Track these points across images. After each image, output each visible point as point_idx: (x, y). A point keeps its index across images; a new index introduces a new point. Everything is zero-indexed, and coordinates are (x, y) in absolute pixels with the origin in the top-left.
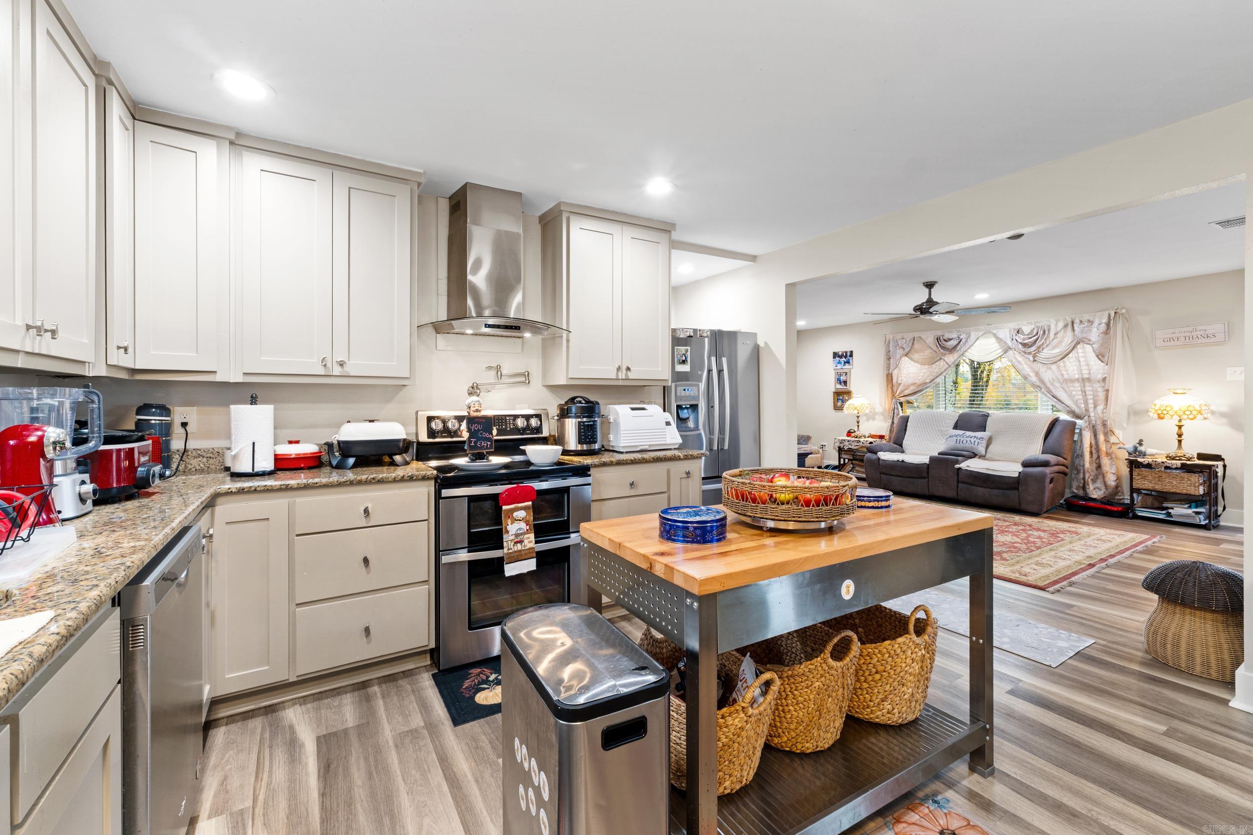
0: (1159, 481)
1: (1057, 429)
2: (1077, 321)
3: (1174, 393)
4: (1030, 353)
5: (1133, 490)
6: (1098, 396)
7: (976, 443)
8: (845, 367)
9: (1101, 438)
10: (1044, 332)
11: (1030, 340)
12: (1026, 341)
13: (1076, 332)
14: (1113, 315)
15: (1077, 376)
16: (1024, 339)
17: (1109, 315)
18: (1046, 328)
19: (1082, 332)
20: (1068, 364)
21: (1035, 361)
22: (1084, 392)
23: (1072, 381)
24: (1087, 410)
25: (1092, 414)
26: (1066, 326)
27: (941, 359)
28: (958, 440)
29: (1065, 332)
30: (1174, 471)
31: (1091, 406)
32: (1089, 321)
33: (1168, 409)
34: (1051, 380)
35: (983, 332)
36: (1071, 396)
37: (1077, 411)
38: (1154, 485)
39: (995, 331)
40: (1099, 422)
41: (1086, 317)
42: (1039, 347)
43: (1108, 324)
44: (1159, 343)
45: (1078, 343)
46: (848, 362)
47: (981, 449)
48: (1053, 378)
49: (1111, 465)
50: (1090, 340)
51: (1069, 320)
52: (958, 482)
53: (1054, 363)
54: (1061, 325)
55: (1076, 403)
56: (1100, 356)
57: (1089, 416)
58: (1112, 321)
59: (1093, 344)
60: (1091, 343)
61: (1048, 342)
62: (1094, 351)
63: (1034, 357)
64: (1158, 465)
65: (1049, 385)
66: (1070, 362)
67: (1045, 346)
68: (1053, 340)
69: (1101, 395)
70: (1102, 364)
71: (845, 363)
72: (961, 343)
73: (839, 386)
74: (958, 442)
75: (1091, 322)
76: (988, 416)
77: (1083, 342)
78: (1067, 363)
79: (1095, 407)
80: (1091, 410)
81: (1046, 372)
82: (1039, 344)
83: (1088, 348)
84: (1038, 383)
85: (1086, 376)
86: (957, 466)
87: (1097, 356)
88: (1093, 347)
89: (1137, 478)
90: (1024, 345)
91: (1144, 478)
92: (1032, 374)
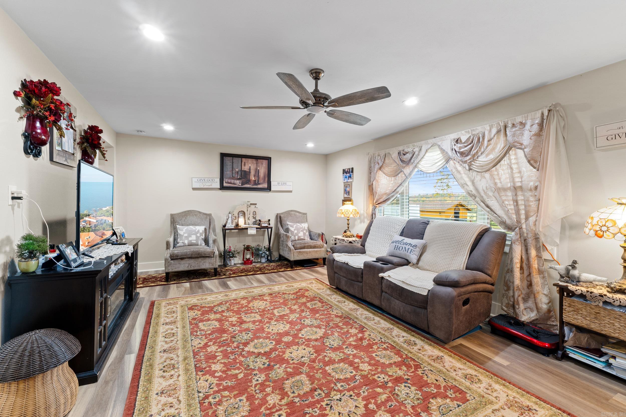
0: (596, 318)
1: (486, 240)
2: (510, 125)
3: (618, 204)
4: (465, 162)
5: (562, 323)
6: (530, 206)
7: (410, 250)
8: (349, 181)
9: (533, 253)
10: (479, 139)
11: (466, 149)
12: (462, 150)
13: (508, 137)
14: (546, 113)
15: (509, 185)
16: (460, 148)
17: (543, 114)
18: (480, 135)
19: (514, 135)
20: (501, 172)
21: (470, 169)
22: (516, 202)
23: (505, 190)
24: (519, 222)
25: (524, 226)
26: (499, 132)
27: (401, 171)
28: (396, 246)
29: (498, 138)
30: (617, 309)
31: (523, 217)
32: (521, 123)
33: (609, 224)
34: (485, 189)
35: (431, 145)
36: (502, 205)
37: (508, 222)
38: (589, 322)
39: (439, 143)
40: (530, 235)
41: (519, 119)
42: (474, 156)
43: (541, 125)
44: (602, 142)
45: (510, 149)
46: (350, 177)
47: (413, 258)
48: (486, 187)
49: (544, 285)
50: (522, 144)
51: (502, 124)
52: (382, 291)
53: (487, 171)
54: (494, 131)
55: (507, 212)
56: (532, 161)
57: (521, 228)
58: (545, 121)
59: (525, 148)
60: (523, 147)
61: (482, 150)
62: (526, 156)
63: (469, 166)
64: (594, 297)
65: (482, 194)
66: (503, 170)
67: (480, 153)
68: (487, 147)
69: (533, 205)
70: (534, 170)
71: (349, 177)
72: (415, 156)
73: (346, 196)
74: (396, 248)
75: (523, 124)
76: (428, 224)
77: (515, 146)
78: (500, 170)
79: (527, 218)
80: (523, 221)
81: (480, 180)
82: (473, 153)
83: (520, 153)
84: (474, 192)
85: (519, 184)
86: (381, 275)
87: (529, 162)
88: (524, 152)
89: (568, 309)
90: (462, 154)
91: (577, 311)
92: (469, 183)
